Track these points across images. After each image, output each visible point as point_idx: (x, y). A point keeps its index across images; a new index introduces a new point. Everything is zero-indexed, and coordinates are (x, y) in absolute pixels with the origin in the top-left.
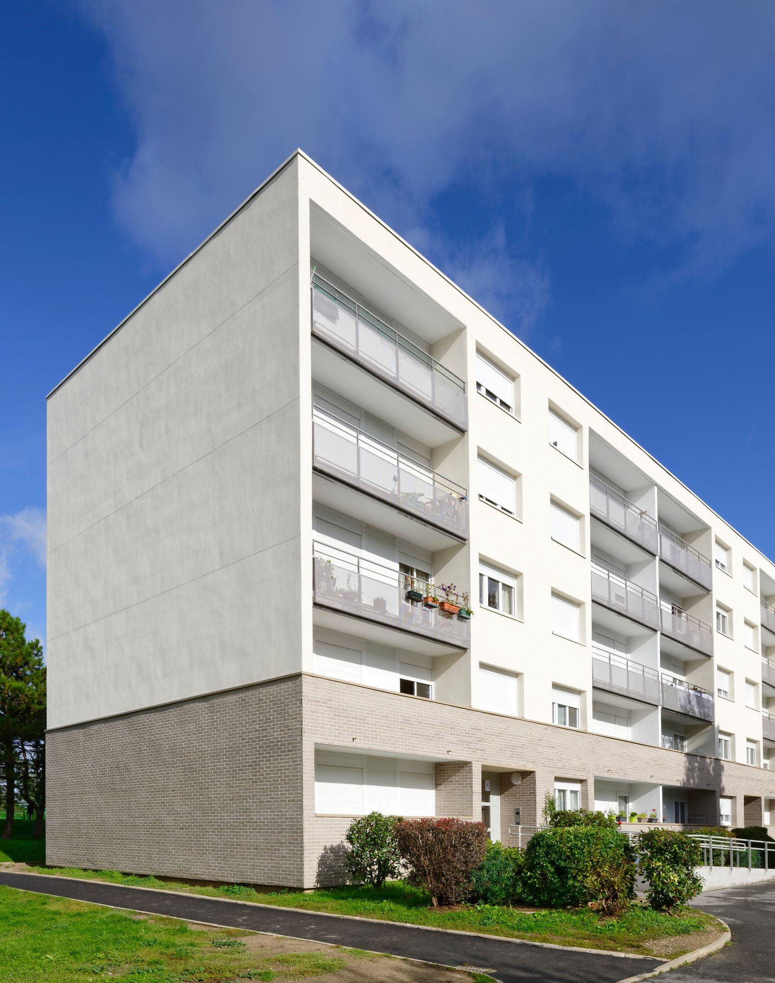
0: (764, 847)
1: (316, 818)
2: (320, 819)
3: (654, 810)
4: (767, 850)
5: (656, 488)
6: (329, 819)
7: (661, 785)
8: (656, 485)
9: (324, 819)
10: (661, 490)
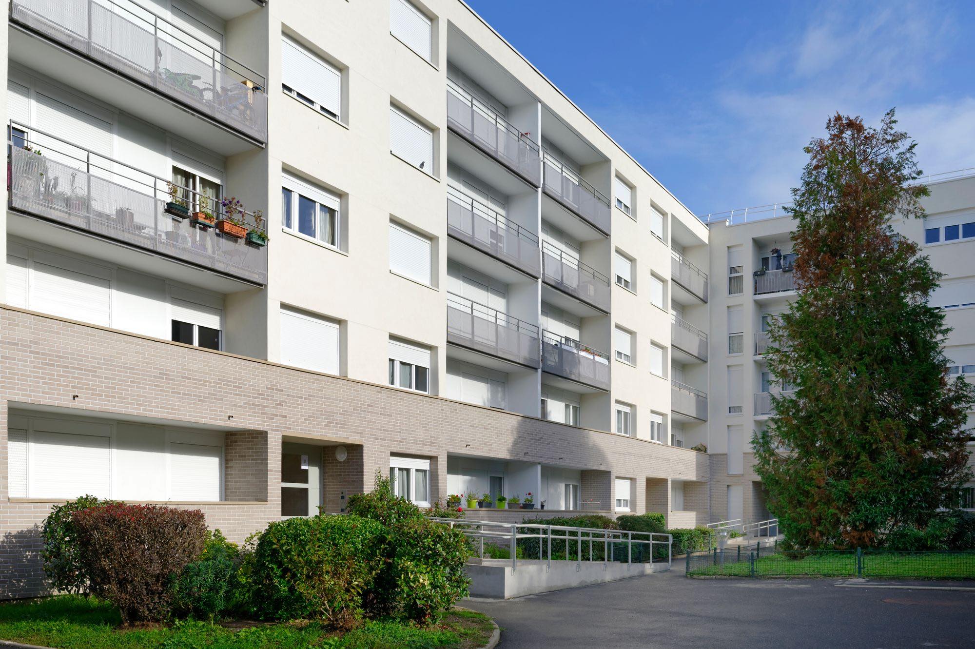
0: (648, 540)
1: (10, 505)
2: (17, 505)
3: (529, 494)
4: (651, 542)
5: (540, 105)
6: (33, 505)
7: (539, 463)
8: (540, 102)
9: (24, 505)
10: (545, 107)
